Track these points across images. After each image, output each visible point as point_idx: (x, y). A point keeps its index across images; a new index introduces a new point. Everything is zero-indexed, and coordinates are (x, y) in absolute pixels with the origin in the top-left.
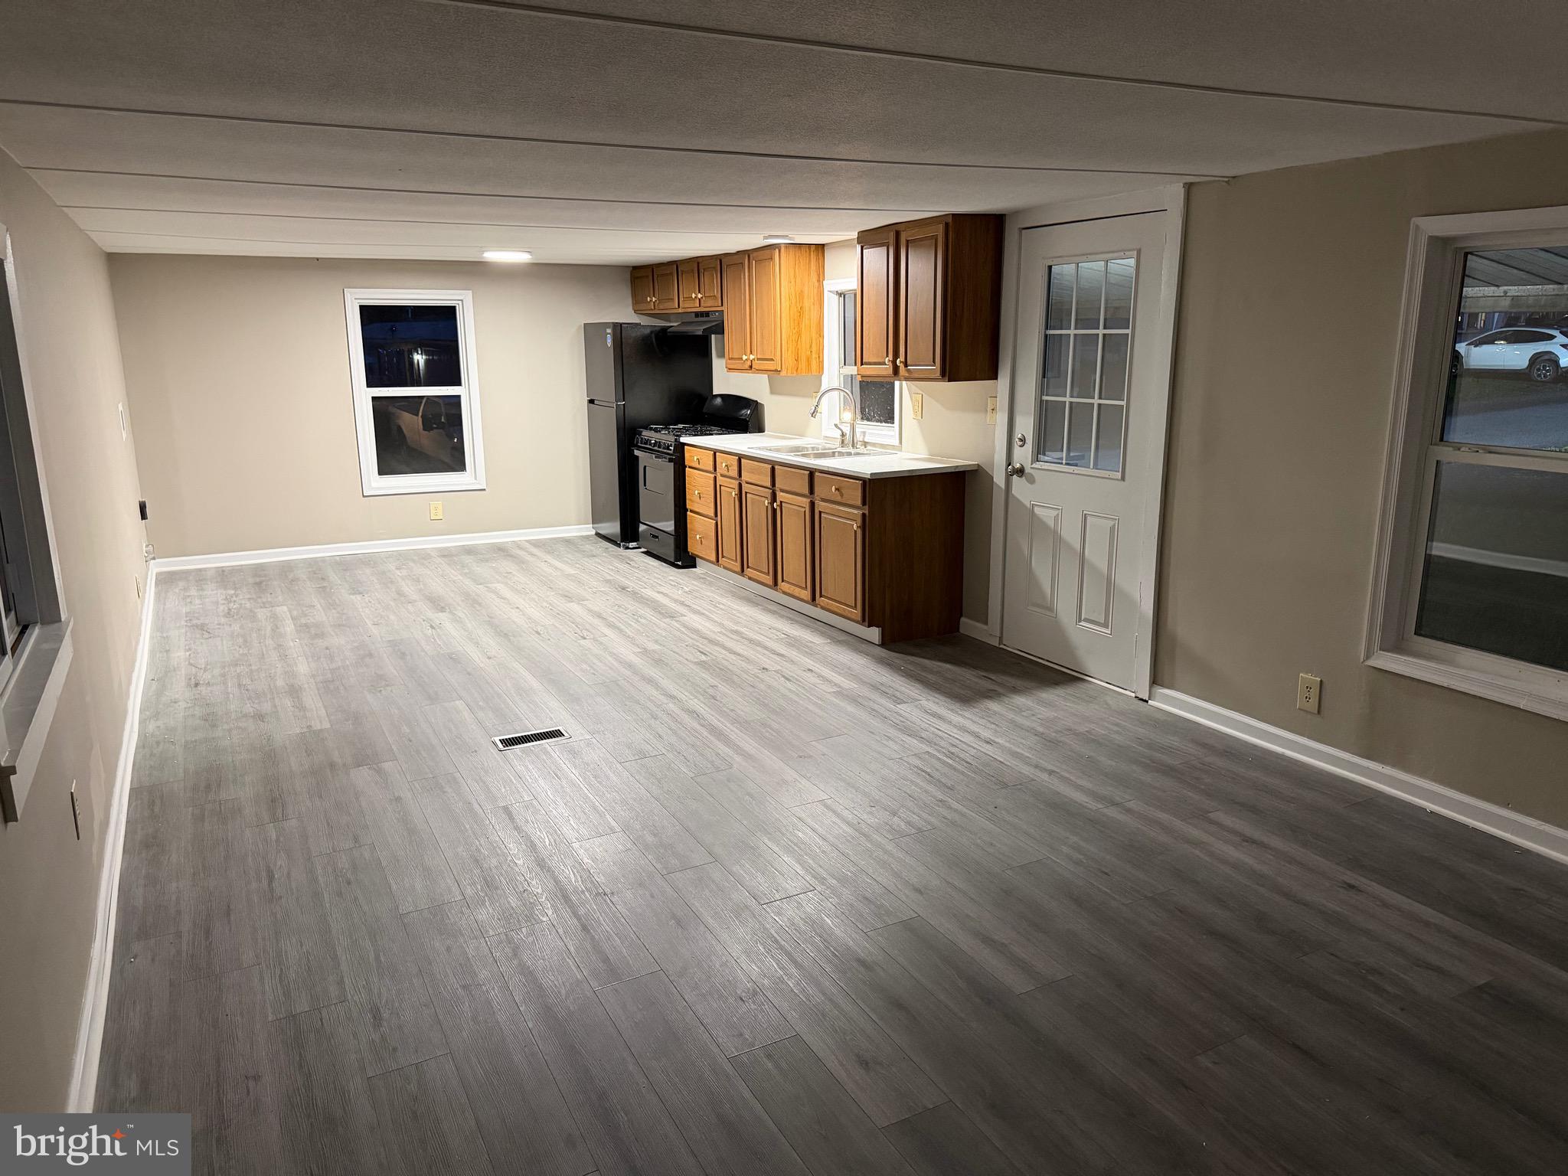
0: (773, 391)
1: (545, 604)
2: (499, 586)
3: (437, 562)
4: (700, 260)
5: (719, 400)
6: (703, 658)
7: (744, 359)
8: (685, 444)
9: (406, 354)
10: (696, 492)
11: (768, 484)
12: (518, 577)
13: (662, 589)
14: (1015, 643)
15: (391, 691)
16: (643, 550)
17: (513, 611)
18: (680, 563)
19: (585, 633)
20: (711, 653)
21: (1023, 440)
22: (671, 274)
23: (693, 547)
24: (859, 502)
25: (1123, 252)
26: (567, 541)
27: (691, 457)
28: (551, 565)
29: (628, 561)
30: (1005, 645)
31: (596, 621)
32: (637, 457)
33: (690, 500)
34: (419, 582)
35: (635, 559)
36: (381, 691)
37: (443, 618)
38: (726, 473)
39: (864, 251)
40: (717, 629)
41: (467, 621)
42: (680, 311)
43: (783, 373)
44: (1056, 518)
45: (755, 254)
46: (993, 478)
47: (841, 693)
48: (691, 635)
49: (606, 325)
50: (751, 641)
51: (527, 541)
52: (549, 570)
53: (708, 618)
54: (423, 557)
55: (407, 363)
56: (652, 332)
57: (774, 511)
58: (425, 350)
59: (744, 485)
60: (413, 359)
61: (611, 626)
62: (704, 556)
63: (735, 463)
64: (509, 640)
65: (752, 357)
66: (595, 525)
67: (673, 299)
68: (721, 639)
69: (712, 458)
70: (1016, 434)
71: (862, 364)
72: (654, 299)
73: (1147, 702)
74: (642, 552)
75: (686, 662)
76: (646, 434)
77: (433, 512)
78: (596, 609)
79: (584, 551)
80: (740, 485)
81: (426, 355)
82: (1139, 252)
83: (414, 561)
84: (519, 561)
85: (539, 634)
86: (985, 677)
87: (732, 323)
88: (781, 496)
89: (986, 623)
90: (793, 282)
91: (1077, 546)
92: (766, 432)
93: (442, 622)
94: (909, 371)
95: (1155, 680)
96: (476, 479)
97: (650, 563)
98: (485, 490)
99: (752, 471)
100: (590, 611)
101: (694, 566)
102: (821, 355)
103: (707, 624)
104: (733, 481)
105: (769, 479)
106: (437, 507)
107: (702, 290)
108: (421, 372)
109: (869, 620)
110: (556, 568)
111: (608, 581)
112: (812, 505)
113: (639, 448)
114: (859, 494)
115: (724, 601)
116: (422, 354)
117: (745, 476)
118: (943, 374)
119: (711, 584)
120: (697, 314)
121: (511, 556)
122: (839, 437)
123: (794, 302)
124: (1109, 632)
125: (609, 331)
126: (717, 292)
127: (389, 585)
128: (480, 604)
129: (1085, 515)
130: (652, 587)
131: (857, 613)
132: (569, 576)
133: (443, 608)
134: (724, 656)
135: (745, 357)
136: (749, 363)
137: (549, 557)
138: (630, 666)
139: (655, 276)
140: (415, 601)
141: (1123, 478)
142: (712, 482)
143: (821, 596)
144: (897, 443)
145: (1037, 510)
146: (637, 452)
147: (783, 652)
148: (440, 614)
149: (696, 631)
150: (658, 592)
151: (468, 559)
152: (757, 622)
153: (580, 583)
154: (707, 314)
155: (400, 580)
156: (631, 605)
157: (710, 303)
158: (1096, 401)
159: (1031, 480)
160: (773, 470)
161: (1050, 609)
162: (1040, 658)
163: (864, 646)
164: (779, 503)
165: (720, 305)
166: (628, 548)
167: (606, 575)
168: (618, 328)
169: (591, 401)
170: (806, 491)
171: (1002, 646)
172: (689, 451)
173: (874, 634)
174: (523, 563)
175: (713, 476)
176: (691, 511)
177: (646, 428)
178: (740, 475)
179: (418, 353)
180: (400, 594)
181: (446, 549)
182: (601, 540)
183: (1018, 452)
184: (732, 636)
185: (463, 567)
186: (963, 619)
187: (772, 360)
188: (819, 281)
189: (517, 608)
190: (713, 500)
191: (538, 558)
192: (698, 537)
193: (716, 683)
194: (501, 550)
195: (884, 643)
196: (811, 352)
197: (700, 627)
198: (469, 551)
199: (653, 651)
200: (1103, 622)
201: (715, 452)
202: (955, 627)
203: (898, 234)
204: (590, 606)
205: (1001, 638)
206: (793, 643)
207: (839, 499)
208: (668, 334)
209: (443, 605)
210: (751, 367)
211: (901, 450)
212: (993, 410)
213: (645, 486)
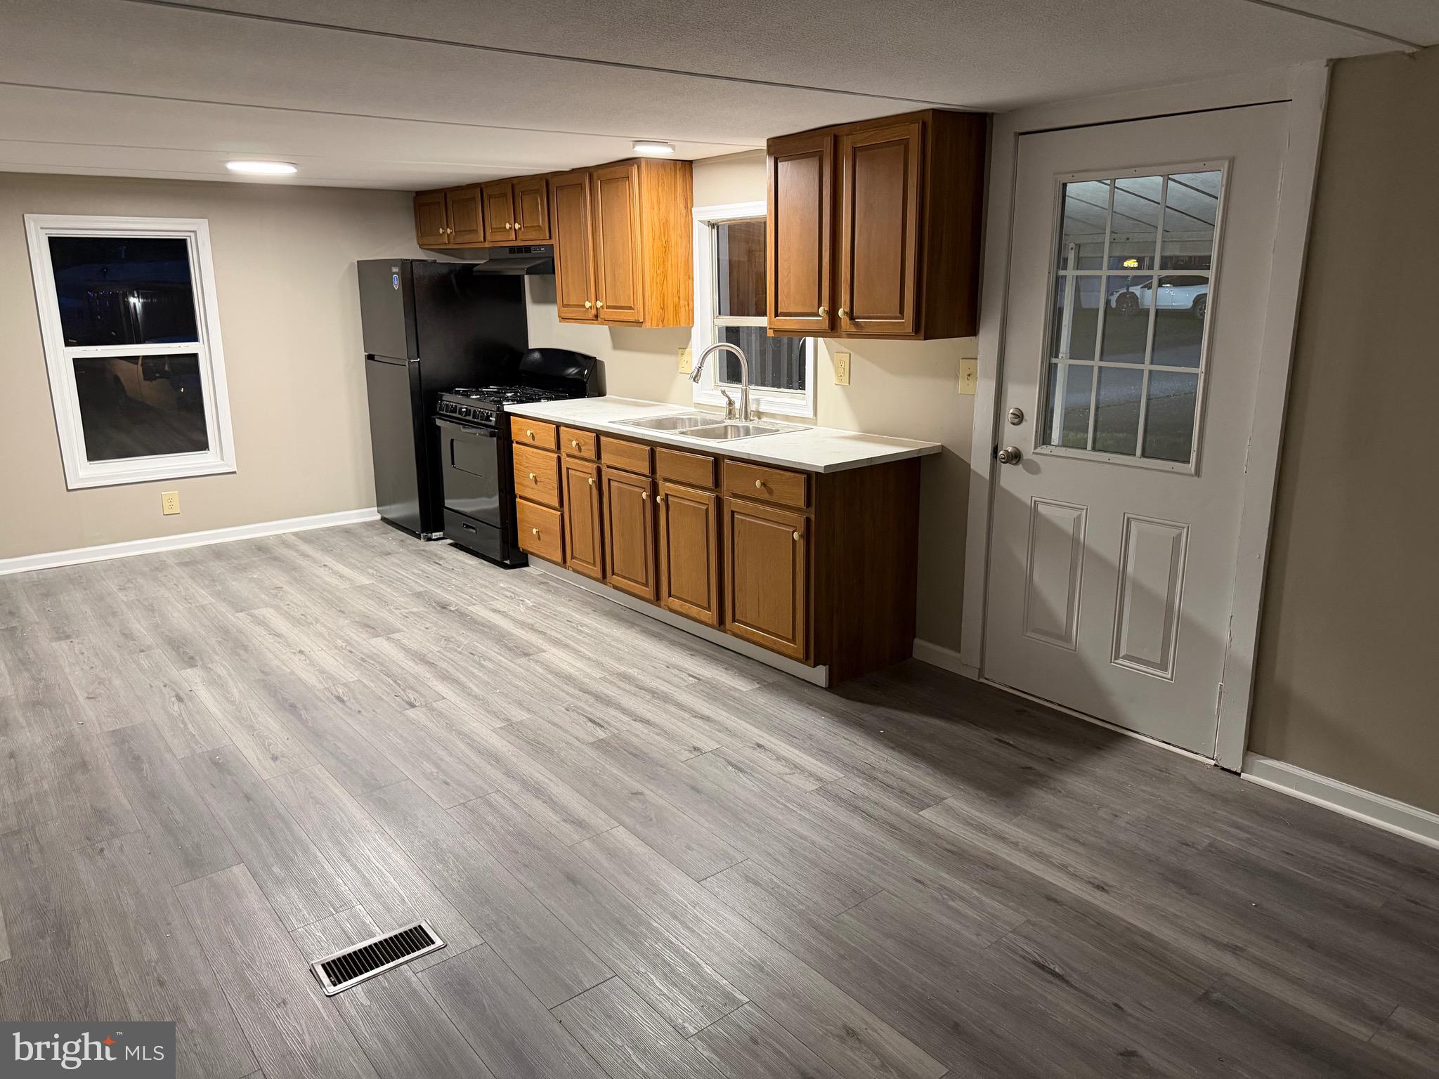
0: (617, 344)
1: (340, 642)
2: (267, 613)
3: (176, 574)
4: (515, 182)
5: (537, 355)
6: (601, 734)
7: (587, 307)
8: (509, 414)
9: (121, 298)
10: (531, 476)
11: (647, 471)
12: (292, 595)
13: (498, 605)
14: (1002, 676)
15: (121, 849)
16: (449, 541)
17: (296, 658)
18: (508, 562)
19: (412, 696)
20: (608, 723)
21: (1019, 417)
22: (474, 199)
23: (524, 542)
24: (801, 503)
25: (1202, 163)
26: (347, 531)
27: (519, 430)
28: (335, 573)
29: (432, 558)
30: (986, 679)
31: (420, 670)
32: (439, 427)
33: (520, 484)
34: (153, 611)
35: (445, 555)
36: (102, 850)
37: (192, 678)
38: (576, 453)
39: (780, 164)
40: (597, 674)
41: (231, 683)
42: (487, 245)
43: (647, 325)
44: (1077, 521)
45: (600, 172)
46: (970, 465)
47: (824, 790)
48: (566, 687)
49: (390, 263)
50: (653, 693)
51: (296, 534)
52: (334, 581)
53: (576, 652)
54: (154, 566)
55: (122, 307)
56: (451, 272)
57: (655, 507)
58: (142, 294)
59: (605, 470)
60: (128, 303)
61: (445, 677)
62: (542, 555)
63: (592, 442)
64: (299, 717)
65: (599, 304)
66: (381, 508)
67: (476, 231)
68: (610, 691)
69: (553, 434)
70: (1007, 409)
71: (776, 315)
72: (449, 231)
73: (1239, 775)
74: (450, 544)
75: (577, 744)
76: (448, 398)
77: (166, 504)
78: (415, 646)
79: (373, 547)
80: (599, 471)
81: (143, 298)
82: (1232, 162)
83: (143, 574)
84: (290, 568)
85: (342, 701)
86: (1000, 741)
87: (566, 261)
88: (665, 487)
89: (957, 648)
90: (656, 207)
91: (1113, 557)
92: (607, 396)
93: (193, 688)
94: (857, 325)
95: (1252, 745)
96: (222, 459)
97: (467, 561)
98: (234, 473)
99: (619, 452)
100: (406, 650)
101: (526, 564)
102: (691, 303)
103: (579, 664)
104: (590, 464)
105: (647, 464)
106: (171, 499)
107: (520, 217)
108: (139, 316)
109: (813, 656)
110: (341, 577)
111: (419, 595)
112: (719, 502)
113: (443, 417)
114: (801, 492)
115: (587, 620)
116: (138, 297)
117: (606, 458)
118: (917, 329)
119: (556, 592)
120: (512, 250)
121: (276, 559)
122: (725, 405)
123: (657, 233)
124: (1169, 676)
125: (395, 270)
126: (542, 221)
127: (110, 619)
128: (245, 648)
129: (1128, 519)
130: (482, 601)
131: (797, 647)
132: (362, 588)
133: (192, 658)
134: (628, 727)
135: (588, 304)
136: (594, 311)
137: (329, 559)
138: (496, 759)
139: (450, 203)
140: (149, 648)
141: (1198, 472)
142: (554, 463)
143: (734, 620)
144: (810, 414)
145: (1041, 508)
146: (439, 422)
147: (708, 712)
148: (189, 670)
149: (569, 679)
150: (495, 611)
151: (218, 567)
152: (645, 656)
153: (381, 600)
154: (528, 249)
155: (124, 607)
156: (465, 638)
157: (532, 235)
158: (1147, 367)
159: (1033, 469)
160: (652, 454)
161: (1066, 638)
162: (1047, 701)
163: (807, 692)
164: (664, 497)
165: (548, 237)
166: (430, 539)
167: (413, 584)
168: (407, 267)
169: (370, 357)
170: (710, 484)
171: (982, 680)
172: (516, 422)
173: (819, 675)
174: (294, 569)
175: (556, 455)
176: (521, 497)
177: (450, 390)
178: (599, 456)
179: (134, 297)
180: (127, 635)
181: (188, 551)
182: (391, 527)
183: (1009, 430)
184: (622, 685)
185: (213, 581)
186: (917, 641)
187: (630, 308)
188: (686, 207)
189: (301, 652)
190: (556, 485)
191: (315, 561)
192: (534, 531)
193: (638, 787)
194: (260, 549)
195: (833, 685)
196: (679, 298)
197: (572, 671)
198: (218, 552)
199: (521, 722)
200: (1159, 662)
201: (558, 426)
202: (905, 651)
203: (836, 141)
204: (405, 641)
205: (981, 671)
206: (713, 692)
207: (766, 496)
208: (475, 274)
209: (191, 653)
210: (597, 316)
211: (816, 424)
212: (969, 375)
213: (453, 463)
